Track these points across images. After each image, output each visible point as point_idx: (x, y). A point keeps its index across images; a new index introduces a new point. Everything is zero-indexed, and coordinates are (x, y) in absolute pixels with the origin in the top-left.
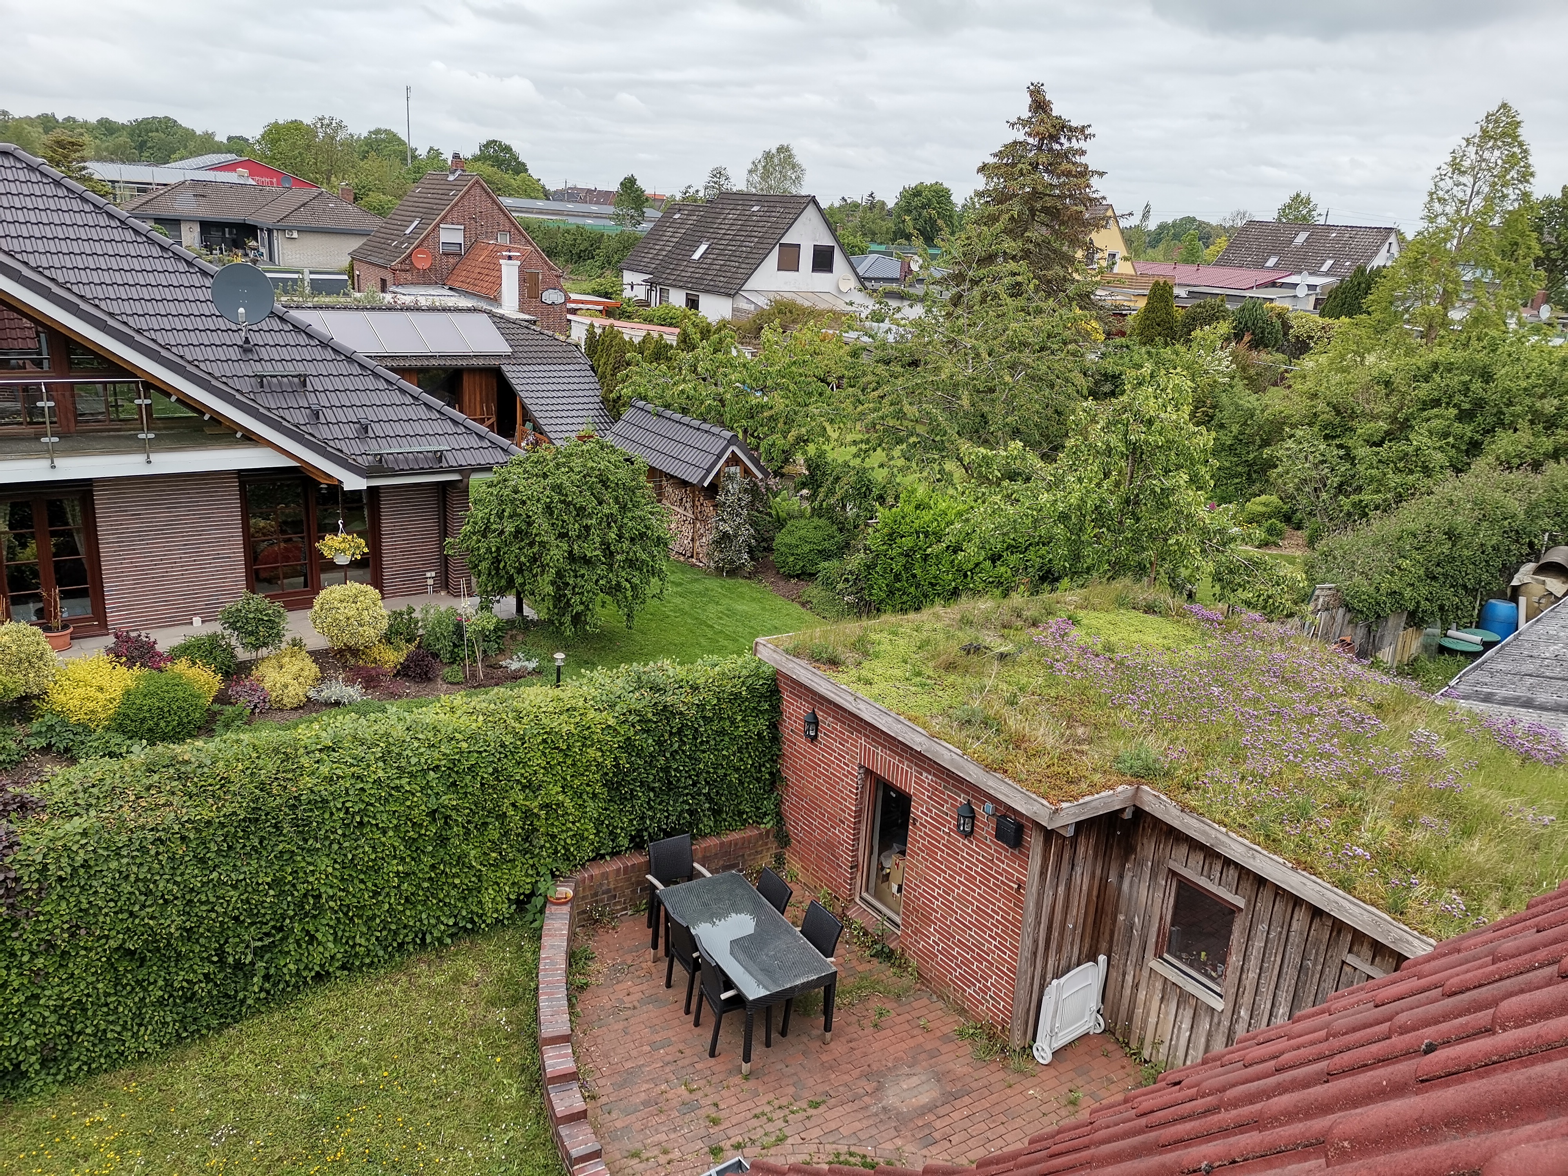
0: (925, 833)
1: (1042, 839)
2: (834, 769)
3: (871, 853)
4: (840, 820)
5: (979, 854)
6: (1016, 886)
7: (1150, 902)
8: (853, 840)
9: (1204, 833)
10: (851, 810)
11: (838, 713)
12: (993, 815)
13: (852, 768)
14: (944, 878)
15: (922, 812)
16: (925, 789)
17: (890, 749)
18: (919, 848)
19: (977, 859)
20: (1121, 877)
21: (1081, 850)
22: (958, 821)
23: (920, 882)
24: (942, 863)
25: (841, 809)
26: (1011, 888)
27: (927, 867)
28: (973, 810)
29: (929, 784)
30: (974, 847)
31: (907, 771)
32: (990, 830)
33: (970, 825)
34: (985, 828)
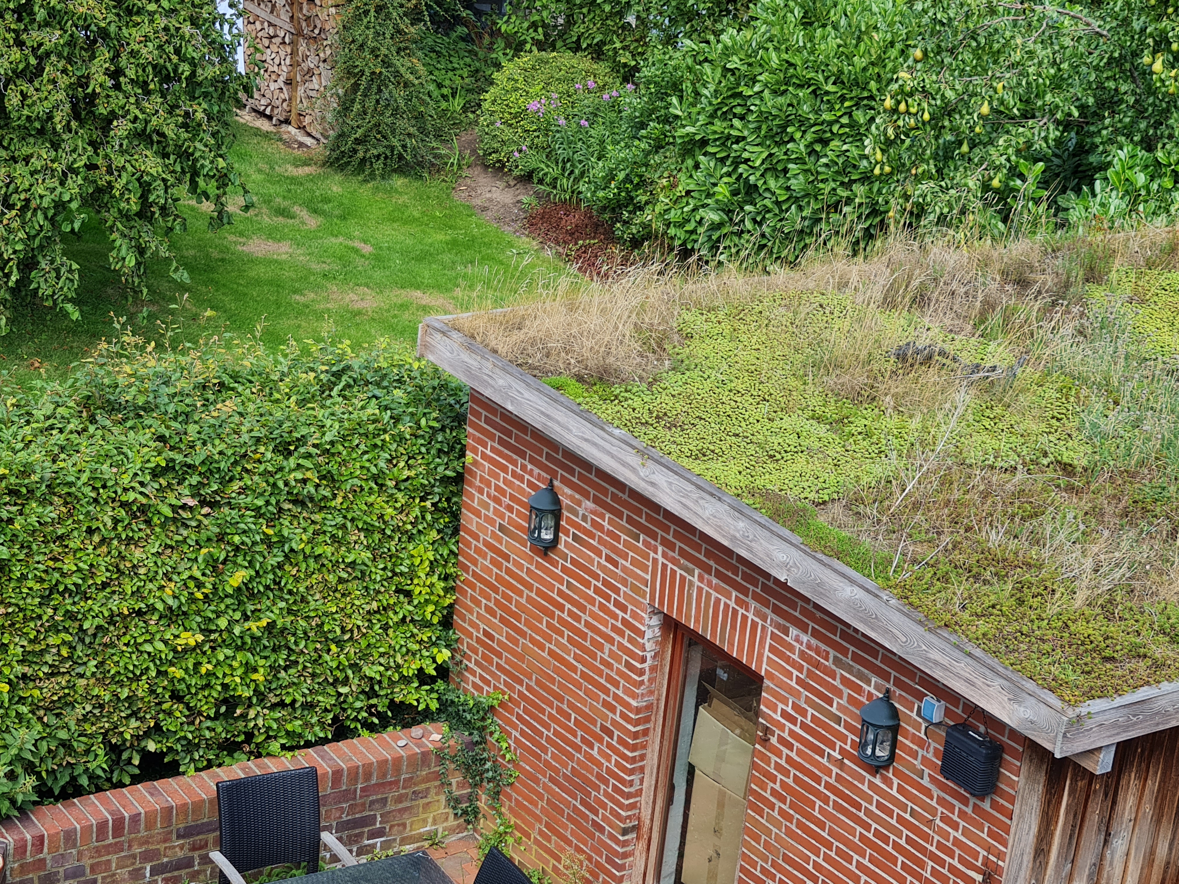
0: (789, 759)
1: (1042, 778)
2: (593, 615)
3: (670, 800)
4: (604, 729)
5: (904, 807)
10: (627, 705)
11: (605, 492)
12: (939, 724)
13: (634, 615)
14: (827, 858)
15: (785, 714)
16: (794, 664)
17: (719, 575)
18: (774, 792)
19: (901, 820)
21: (1127, 804)
22: (862, 734)
23: (774, 864)
24: (822, 826)
25: (606, 704)
27: (790, 833)
28: (895, 714)
29: (802, 654)
30: (894, 792)
31: (754, 624)
32: (930, 756)
33: (887, 745)
34: (920, 752)
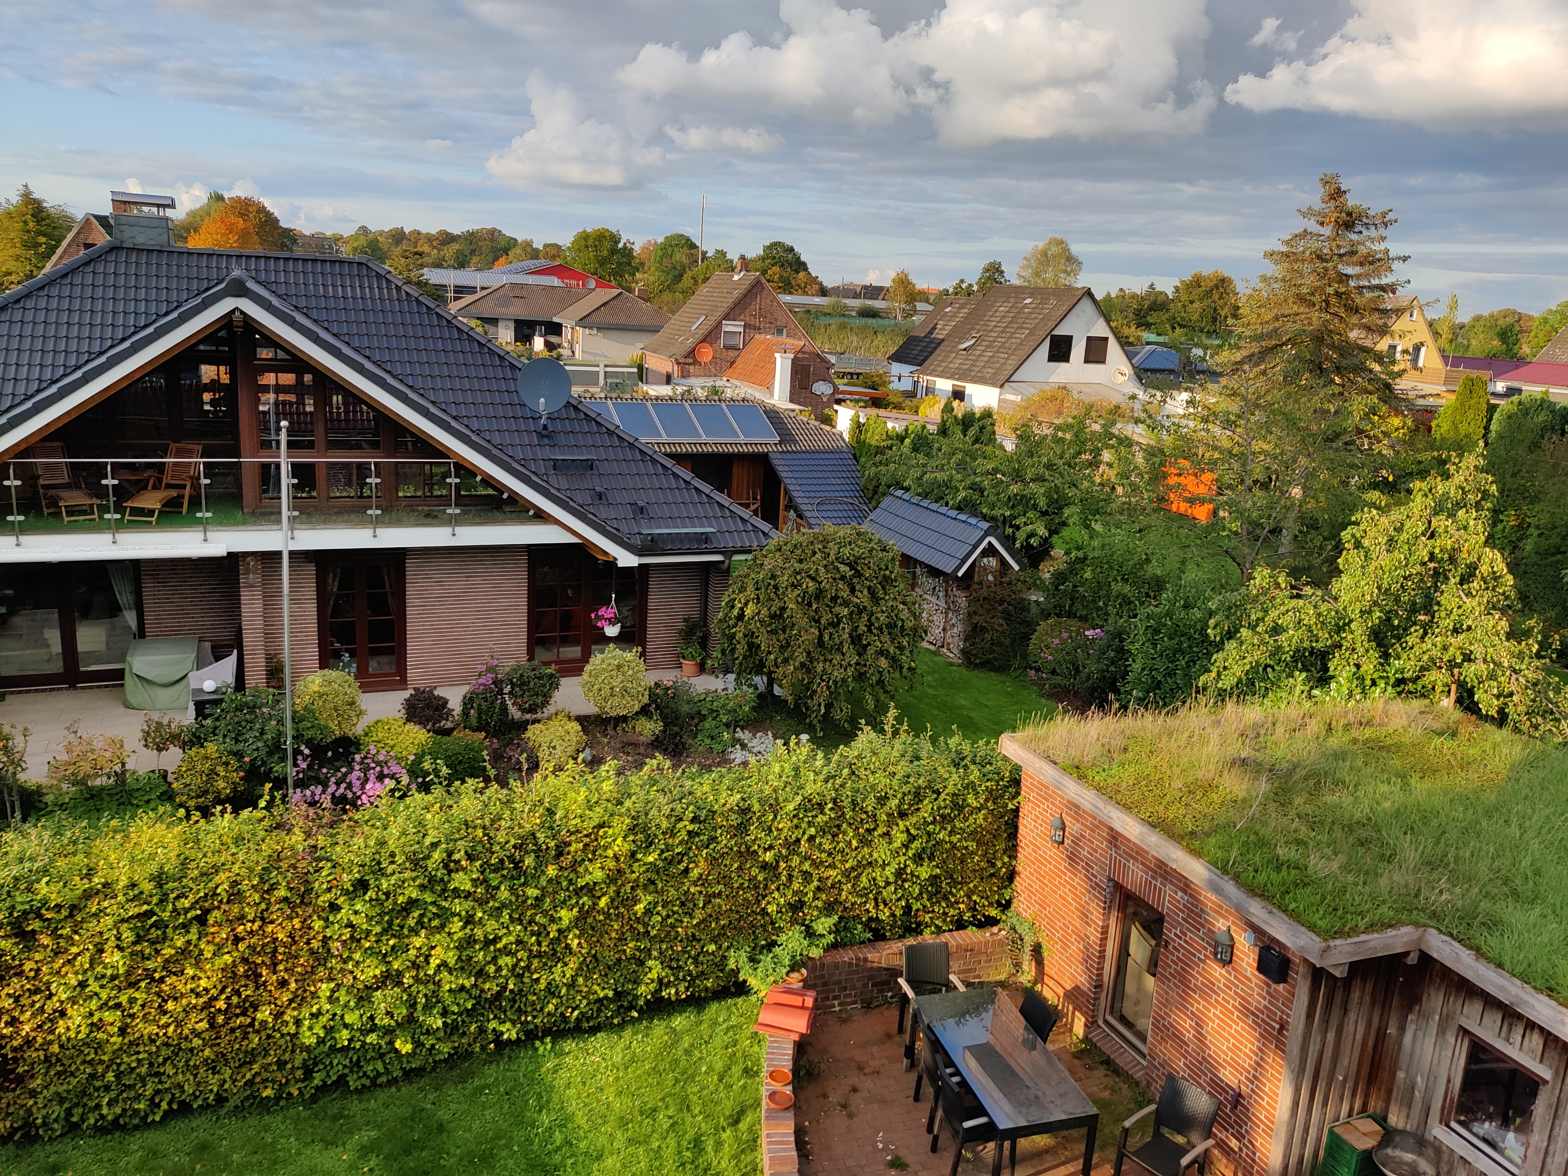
0: (1178, 958)
1: (1310, 977)
2: (1080, 878)
4: (1085, 934)
5: (1237, 987)
6: (1277, 1026)
7: (1435, 1061)
8: (1099, 958)
9: (1503, 989)
10: (1096, 924)
11: (1087, 820)
12: (1255, 945)
13: (1101, 880)
14: (1198, 1009)
15: (1175, 934)
16: (1180, 910)
17: (1142, 863)
18: (1170, 974)
19: (1236, 993)
20: (1402, 1029)
21: (1356, 995)
22: (1215, 947)
23: (1170, 1010)
24: (1194, 992)
25: (1086, 922)
26: (1273, 1028)
27: (1178, 994)
28: (1232, 939)
29: (1184, 905)
30: (1232, 978)
31: (1160, 889)
32: (1251, 961)
33: (1229, 954)
34: (1246, 959)
